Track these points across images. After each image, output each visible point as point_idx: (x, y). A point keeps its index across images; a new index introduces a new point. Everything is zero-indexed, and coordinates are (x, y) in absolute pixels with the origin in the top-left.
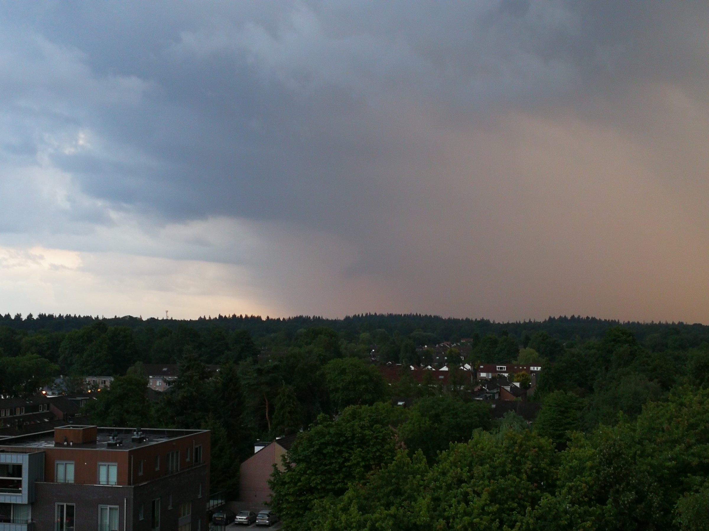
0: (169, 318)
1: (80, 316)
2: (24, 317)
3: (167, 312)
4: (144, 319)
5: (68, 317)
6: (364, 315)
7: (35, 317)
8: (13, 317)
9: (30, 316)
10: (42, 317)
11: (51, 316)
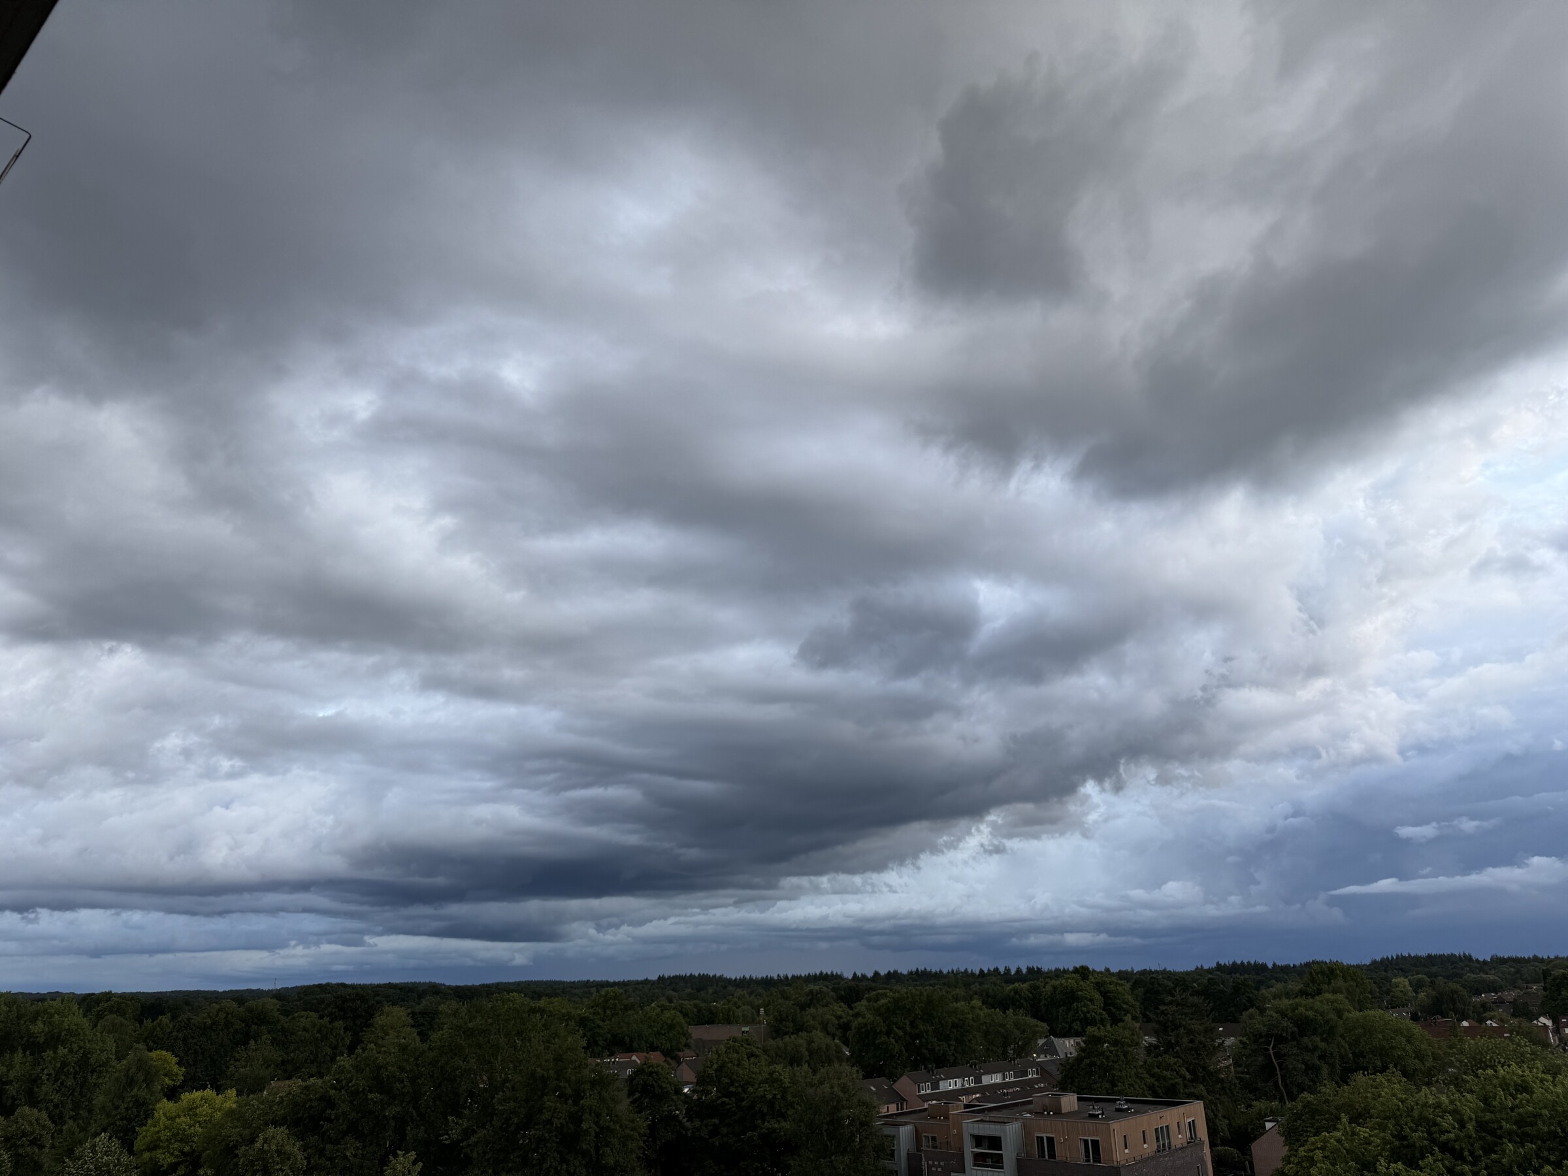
6: (1395, 958)
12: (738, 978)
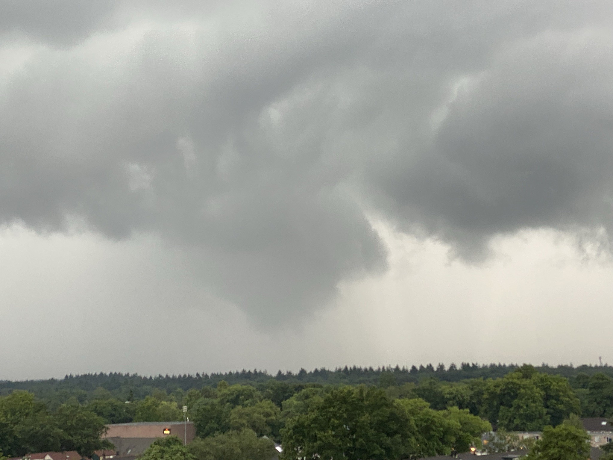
0: (604, 364)
1: (504, 365)
2: (447, 368)
3: (600, 358)
4: (575, 366)
5: (493, 366)
7: (459, 367)
8: (435, 369)
9: (453, 367)
10: (465, 367)
11: (475, 367)
12: (153, 377)
